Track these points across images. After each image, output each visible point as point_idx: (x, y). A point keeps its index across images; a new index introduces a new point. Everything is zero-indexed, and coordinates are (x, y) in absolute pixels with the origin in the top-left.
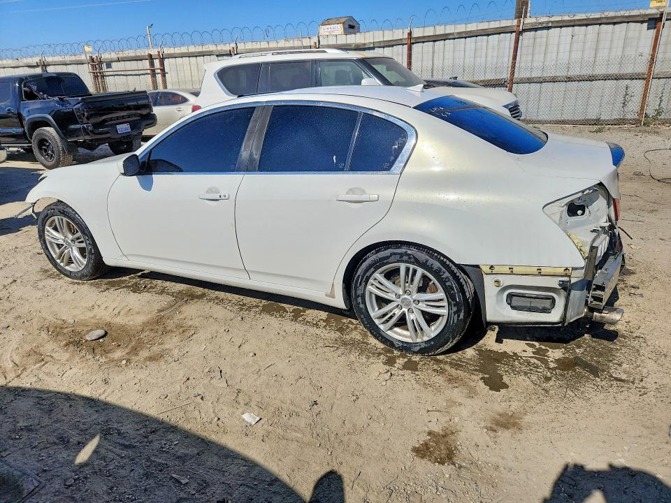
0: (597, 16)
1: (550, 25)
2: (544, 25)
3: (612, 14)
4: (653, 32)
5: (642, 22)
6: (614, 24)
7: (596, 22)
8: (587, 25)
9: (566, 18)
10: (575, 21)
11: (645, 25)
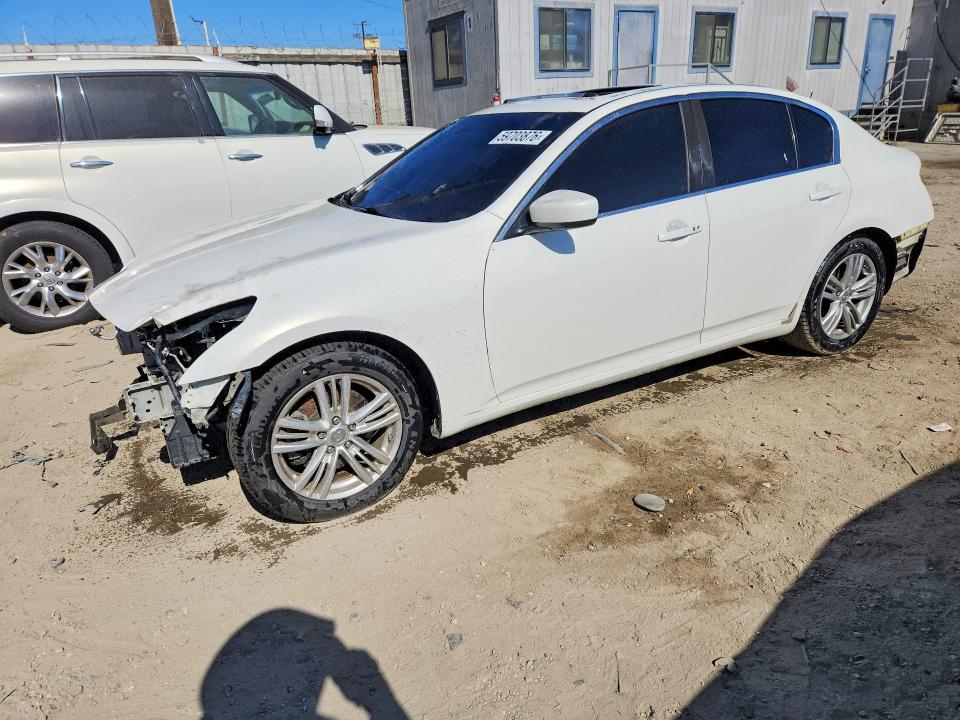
0: (309, 52)
1: (258, 59)
2: (250, 59)
3: (324, 52)
4: (369, 76)
5: (357, 64)
6: (330, 64)
7: (310, 60)
8: (301, 63)
9: (274, 52)
10: (286, 56)
11: (360, 68)
